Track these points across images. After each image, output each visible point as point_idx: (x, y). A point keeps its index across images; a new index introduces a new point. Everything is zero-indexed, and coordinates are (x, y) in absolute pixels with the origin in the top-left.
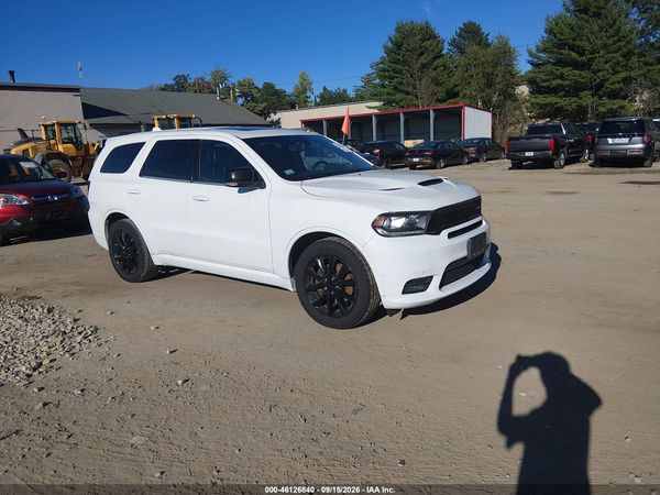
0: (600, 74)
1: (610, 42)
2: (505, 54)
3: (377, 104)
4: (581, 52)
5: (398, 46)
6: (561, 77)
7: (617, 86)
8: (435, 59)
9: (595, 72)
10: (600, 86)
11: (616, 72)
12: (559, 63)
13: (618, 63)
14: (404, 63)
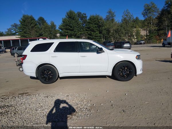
0: (76, 32)
1: (77, 25)
2: (53, 26)
3: (19, 36)
4: (71, 27)
5: (24, 21)
6: (67, 32)
7: (79, 35)
8: (35, 25)
9: (75, 32)
10: (76, 35)
11: (78, 32)
12: (66, 29)
13: (79, 30)
14: (26, 26)
